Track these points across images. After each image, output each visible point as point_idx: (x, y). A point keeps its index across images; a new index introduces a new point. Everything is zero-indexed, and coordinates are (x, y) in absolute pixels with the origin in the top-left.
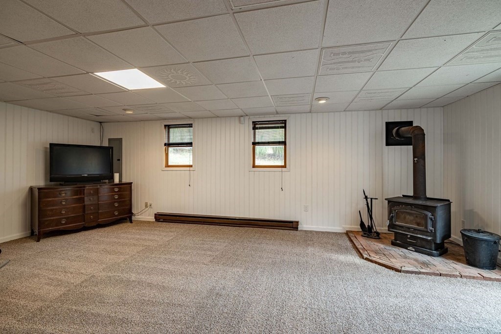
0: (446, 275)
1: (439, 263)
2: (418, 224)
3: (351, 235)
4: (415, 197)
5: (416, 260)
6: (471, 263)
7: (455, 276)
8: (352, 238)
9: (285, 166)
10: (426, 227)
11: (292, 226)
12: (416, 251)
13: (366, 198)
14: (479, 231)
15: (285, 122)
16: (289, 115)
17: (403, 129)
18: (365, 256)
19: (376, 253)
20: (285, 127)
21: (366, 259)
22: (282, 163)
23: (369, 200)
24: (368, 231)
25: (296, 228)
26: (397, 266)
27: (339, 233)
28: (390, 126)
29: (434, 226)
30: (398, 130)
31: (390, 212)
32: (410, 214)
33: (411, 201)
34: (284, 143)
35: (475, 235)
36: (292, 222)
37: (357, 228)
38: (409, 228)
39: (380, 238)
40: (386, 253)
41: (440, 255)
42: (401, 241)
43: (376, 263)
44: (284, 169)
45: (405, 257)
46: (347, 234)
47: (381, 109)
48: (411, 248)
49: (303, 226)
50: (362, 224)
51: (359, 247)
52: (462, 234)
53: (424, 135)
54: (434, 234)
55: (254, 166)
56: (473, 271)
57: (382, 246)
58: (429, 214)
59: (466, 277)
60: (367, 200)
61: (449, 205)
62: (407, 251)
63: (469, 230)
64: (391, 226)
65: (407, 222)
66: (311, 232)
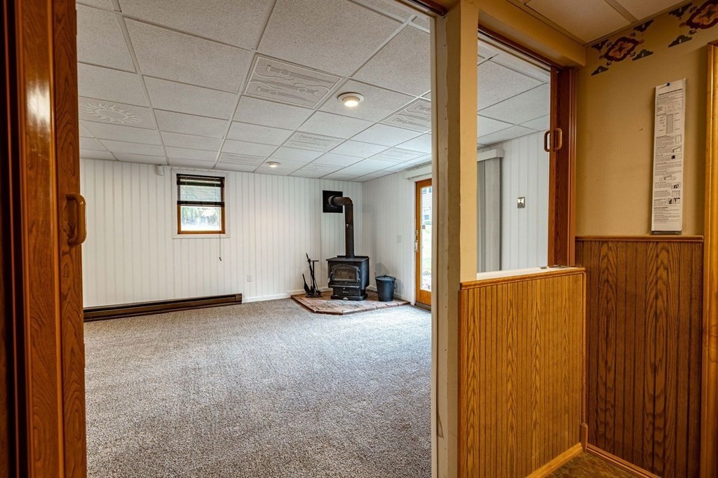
0: (369, 310)
1: (365, 304)
2: (350, 278)
3: (296, 298)
4: (347, 256)
5: (351, 305)
6: (381, 300)
7: (373, 309)
8: (299, 300)
9: (223, 232)
10: (356, 279)
11: (235, 299)
12: (349, 300)
13: (309, 261)
14: (385, 276)
15: (222, 179)
16: (227, 172)
17: (337, 198)
18: (315, 310)
19: (322, 306)
20: (222, 186)
21: (317, 312)
22: (219, 228)
23: (312, 263)
24: (311, 292)
25: (239, 302)
26: (340, 311)
27: (285, 299)
28: (326, 194)
29: (360, 277)
30: (333, 198)
31: (330, 270)
32: (344, 270)
33: (344, 260)
34: (222, 204)
35: (383, 279)
36: (234, 296)
37: (303, 291)
38: (344, 282)
39: (321, 296)
40: (329, 305)
41: (364, 299)
42: (338, 294)
43: (324, 313)
44: (222, 235)
45: (343, 305)
46: (292, 298)
47: (319, 178)
48: (345, 298)
49: (247, 299)
50: (306, 287)
51: (308, 305)
52: (377, 280)
53: (352, 205)
54: (360, 283)
55: (179, 232)
56: (383, 304)
57: (325, 301)
58: (357, 268)
59: (379, 308)
60: (310, 263)
61: (368, 261)
62: (342, 301)
63: (380, 277)
64: (331, 283)
65: (343, 277)
66: (257, 303)
